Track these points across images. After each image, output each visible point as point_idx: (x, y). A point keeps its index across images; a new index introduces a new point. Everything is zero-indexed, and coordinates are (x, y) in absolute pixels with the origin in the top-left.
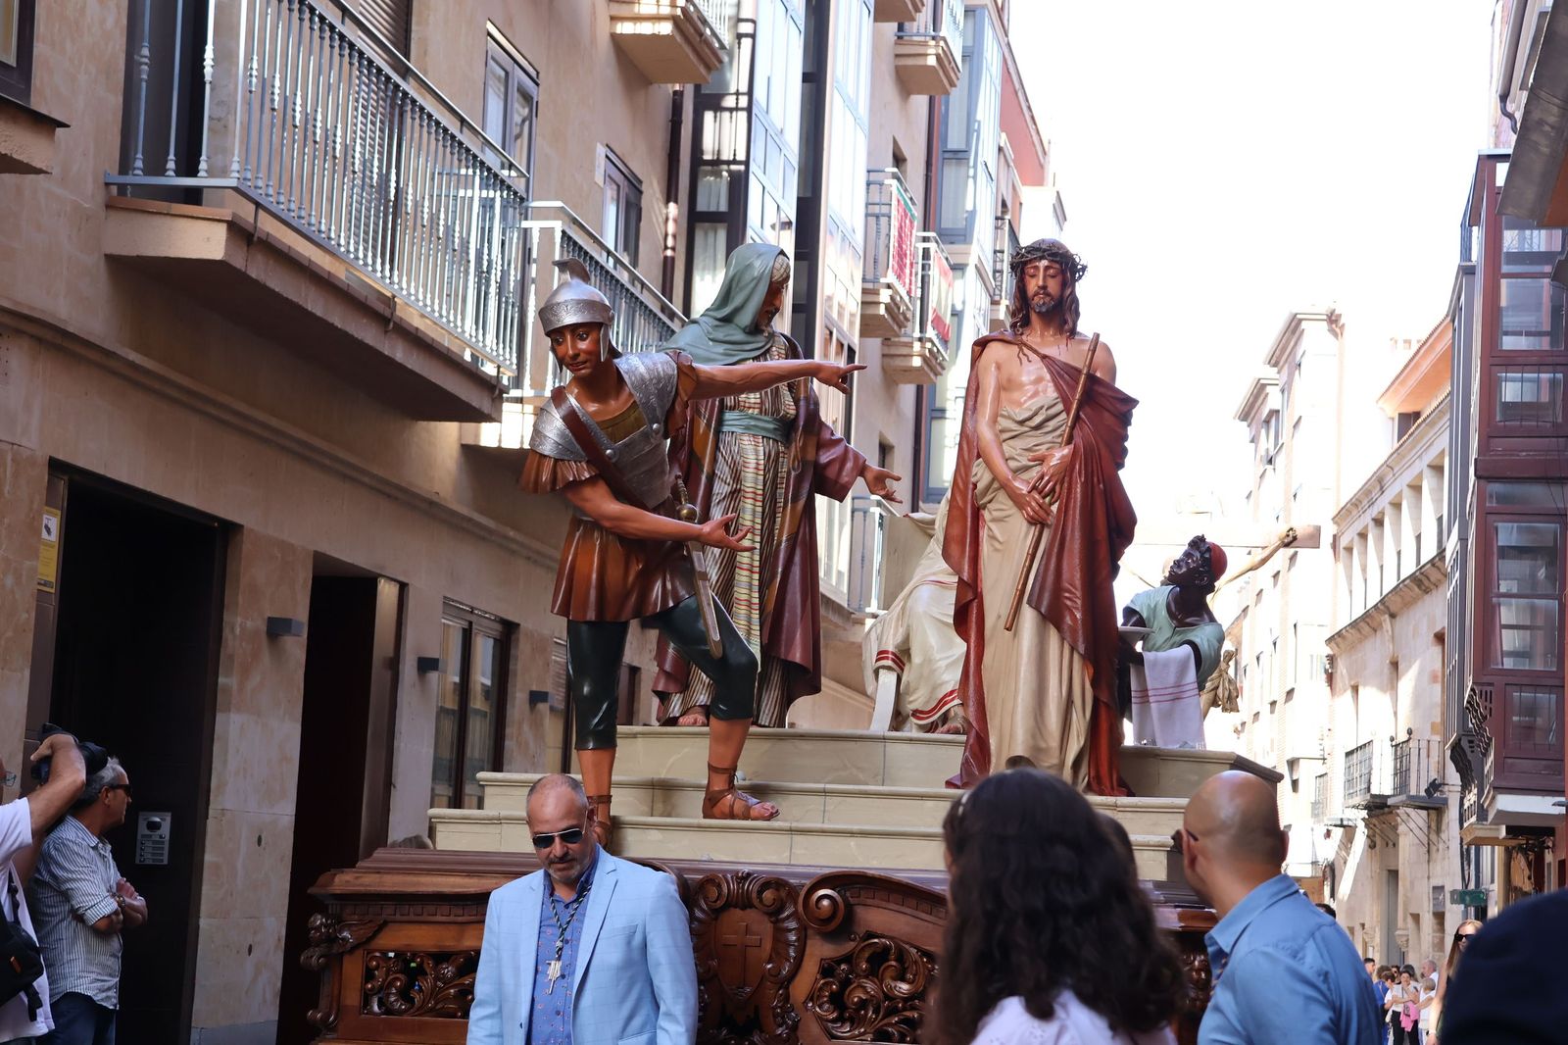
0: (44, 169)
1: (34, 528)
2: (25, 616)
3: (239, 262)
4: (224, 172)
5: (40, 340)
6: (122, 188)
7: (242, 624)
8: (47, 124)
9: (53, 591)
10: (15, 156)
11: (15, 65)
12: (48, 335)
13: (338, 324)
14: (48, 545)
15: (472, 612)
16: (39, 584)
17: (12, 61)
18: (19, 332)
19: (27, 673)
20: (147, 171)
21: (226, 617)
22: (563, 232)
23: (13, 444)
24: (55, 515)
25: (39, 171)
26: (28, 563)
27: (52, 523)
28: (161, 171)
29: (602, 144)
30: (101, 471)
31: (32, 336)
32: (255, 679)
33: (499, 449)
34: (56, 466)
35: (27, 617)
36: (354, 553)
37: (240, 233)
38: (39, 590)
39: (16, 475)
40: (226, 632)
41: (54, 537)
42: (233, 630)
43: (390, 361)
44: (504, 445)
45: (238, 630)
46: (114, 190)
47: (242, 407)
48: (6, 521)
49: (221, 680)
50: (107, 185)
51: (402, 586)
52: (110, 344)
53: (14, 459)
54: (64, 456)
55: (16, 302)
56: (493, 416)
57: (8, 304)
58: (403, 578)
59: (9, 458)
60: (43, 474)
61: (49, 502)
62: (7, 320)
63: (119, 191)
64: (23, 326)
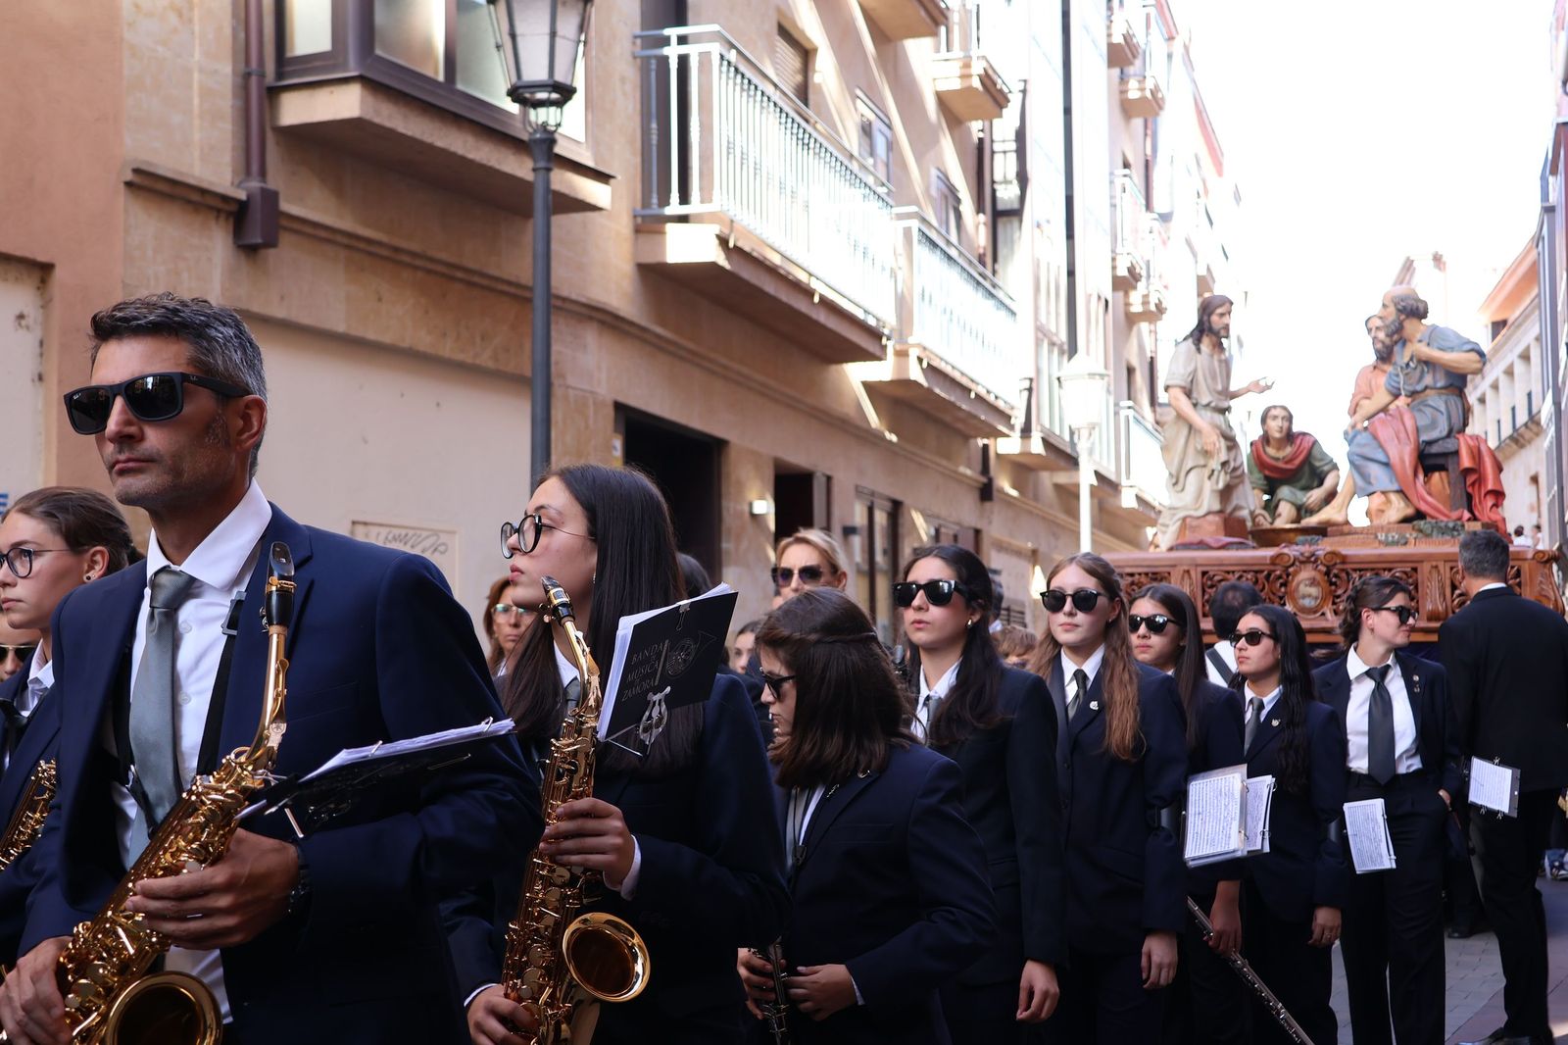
0: (602, 207)
1: (609, 447)
4: (711, 202)
5: (602, 323)
6: (643, 217)
7: (733, 507)
8: (604, 178)
10: (588, 200)
12: (608, 319)
14: (617, 458)
15: (872, 494)
18: (591, 318)
20: (659, 205)
21: (724, 503)
22: (919, 229)
23: (592, 392)
24: (619, 439)
25: (599, 210)
27: (618, 443)
28: (670, 204)
29: (934, 167)
30: (643, 408)
31: (599, 320)
32: (744, 544)
34: (620, 408)
36: (798, 457)
37: (723, 241)
39: (595, 413)
40: (725, 513)
41: (618, 453)
42: (729, 511)
43: (816, 323)
44: (882, 380)
45: (732, 511)
46: (639, 220)
47: (724, 361)
48: (593, 443)
49: (725, 545)
50: (635, 217)
51: (829, 479)
52: (643, 322)
53: (595, 403)
54: (622, 399)
55: (588, 298)
56: (883, 357)
57: (584, 300)
58: (829, 473)
59: (591, 402)
60: (610, 412)
61: (616, 430)
62: (583, 310)
63: (642, 220)
64: (594, 314)
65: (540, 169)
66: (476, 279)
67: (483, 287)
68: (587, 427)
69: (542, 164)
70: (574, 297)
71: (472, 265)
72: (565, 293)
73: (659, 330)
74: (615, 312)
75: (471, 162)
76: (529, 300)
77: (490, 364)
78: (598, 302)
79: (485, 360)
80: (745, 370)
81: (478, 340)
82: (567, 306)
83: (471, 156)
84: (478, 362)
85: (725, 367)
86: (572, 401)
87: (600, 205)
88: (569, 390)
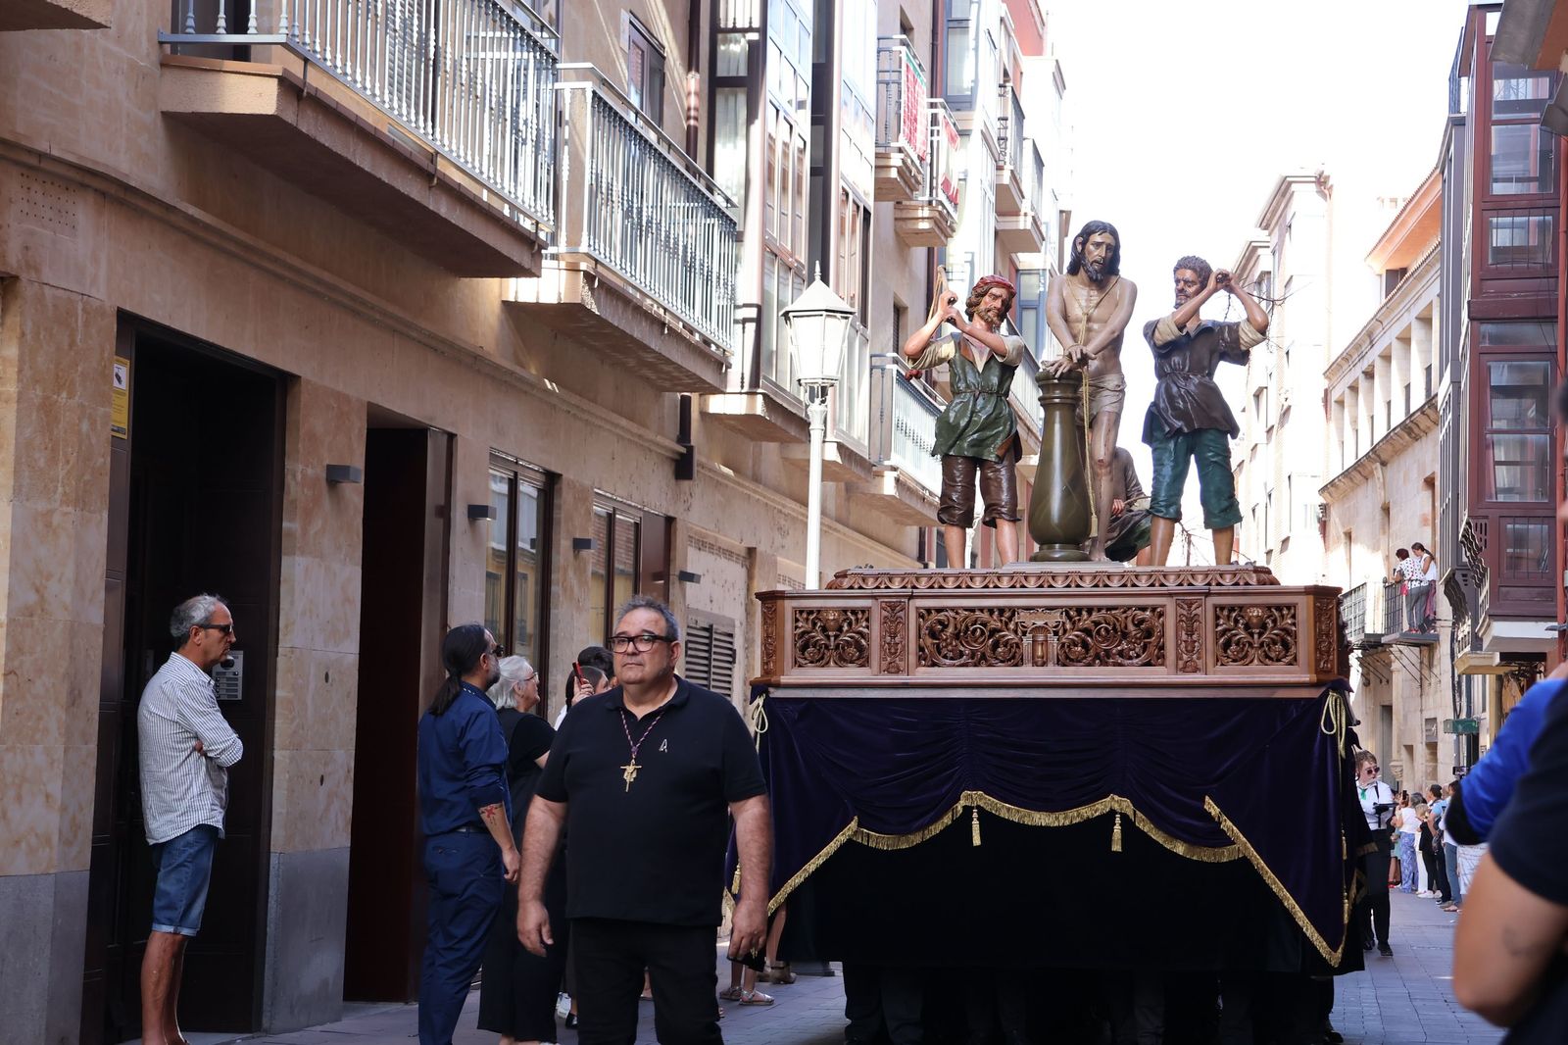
0: (103, 23)
1: (105, 376)
2: (101, 460)
3: (290, 117)
4: (273, 29)
5: (103, 194)
6: (174, 45)
7: (302, 472)
9: (125, 437)
10: (75, 10)
12: (113, 190)
13: (385, 178)
14: (120, 393)
15: (517, 463)
16: (113, 430)
18: (84, 186)
19: (105, 515)
20: (199, 30)
21: (289, 465)
22: (594, 93)
23: (83, 294)
24: (124, 364)
25: (98, 26)
26: (101, 410)
27: (123, 371)
28: (214, 30)
29: (626, 10)
30: (167, 323)
31: (96, 190)
32: (317, 525)
33: (537, 304)
34: (126, 320)
35: (103, 460)
36: (407, 405)
37: (290, 88)
38: (113, 436)
39: (86, 324)
40: (289, 479)
41: (124, 385)
42: (294, 476)
43: (435, 216)
44: (541, 301)
45: (299, 477)
46: (168, 48)
47: (295, 262)
48: (80, 369)
49: (285, 524)
50: (161, 43)
51: (451, 437)
52: (170, 199)
53: (83, 310)
54: (128, 308)
55: (81, 157)
56: (535, 271)
57: (71, 158)
58: (449, 429)
59: (80, 306)
60: (112, 324)
61: (120, 351)
62: (72, 174)
63: (171, 47)
64: (88, 180)
68: (72, 344)
70: (55, 153)
72: (42, 146)
73: (192, 211)
78: (96, 163)
80: (326, 276)
82: (44, 165)
85: (298, 271)
86: (50, 305)
87: (97, 19)
88: (47, 290)
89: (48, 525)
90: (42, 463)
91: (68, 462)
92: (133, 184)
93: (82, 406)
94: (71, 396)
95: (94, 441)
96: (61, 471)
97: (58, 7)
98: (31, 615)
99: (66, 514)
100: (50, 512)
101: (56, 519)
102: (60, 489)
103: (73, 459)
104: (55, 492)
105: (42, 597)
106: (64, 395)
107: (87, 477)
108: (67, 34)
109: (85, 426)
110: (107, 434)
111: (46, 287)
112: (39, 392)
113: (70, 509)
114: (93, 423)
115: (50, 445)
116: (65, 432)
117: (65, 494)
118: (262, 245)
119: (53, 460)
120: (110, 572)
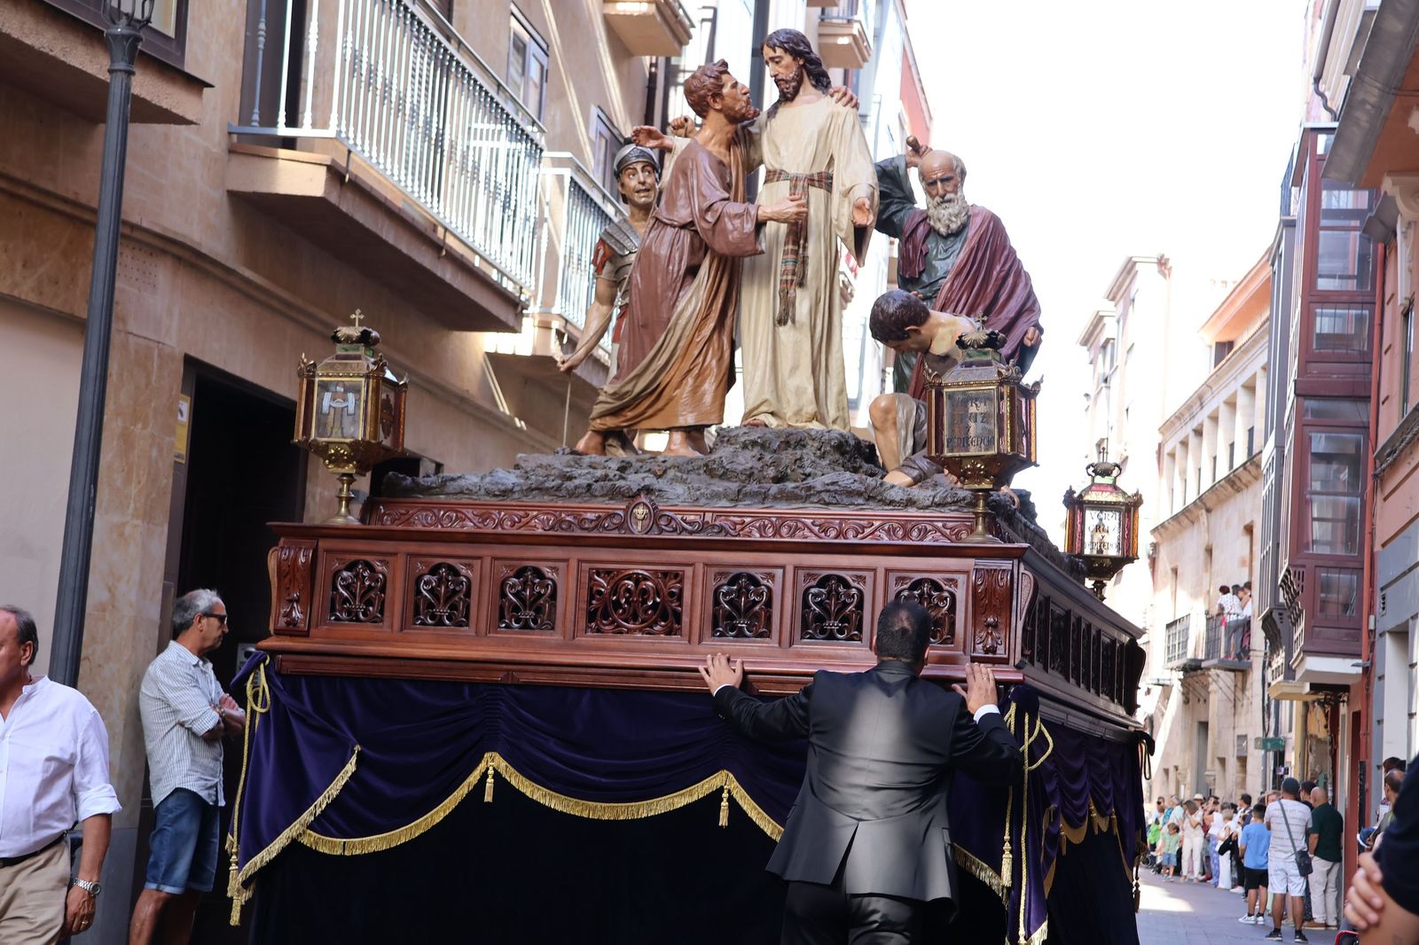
0: (195, 121)
1: (174, 411)
2: (165, 481)
3: (333, 199)
4: (325, 125)
5: (179, 259)
6: (239, 134)
7: (320, 493)
8: (196, 85)
9: (184, 462)
10: (173, 110)
11: (173, 37)
12: (187, 255)
13: (405, 250)
14: (181, 425)
16: (176, 456)
17: (171, 33)
18: (164, 252)
19: (166, 528)
20: (262, 124)
21: (309, 487)
22: (572, 178)
23: (159, 342)
24: (186, 401)
25: (189, 123)
26: (167, 439)
27: (185, 406)
28: (274, 124)
29: (595, 106)
30: (222, 366)
31: (174, 256)
33: (514, 355)
34: (190, 362)
35: (166, 481)
37: (336, 174)
38: (175, 462)
39: (160, 368)
40: (309, 500)
41: (184, 418)
42: (314, 498)
43: (441, 281)
44: (517, 353)
45: (318, 498)
46: (235, 137)
48: (153, 404)
50: (230, 133)
51: (439, 465)
52: (230, 264)
53: (159, 355)
54: (193, 354)
55: (165, 229)
56: (517, 328)
57: (157, 230)
58: (439, 460)
59: (156, 351)
60: (179, 367)
61: (184, 390)
62: (156, 242)
63: (238, 138)
64: (169, 247)
65: (120, 70)
66: (22, 191)
67: (30, 202)
68: (148, 384)
69: (122, 65)
70: (145, 224)
71: (18, 174)
72: (134, 219)
73: (248, 273)
74: (198, 248)
75: (30, 48)
76: (93, 225)
77: (32, 298)
78: (176, 233)
79: (26, 292)
81: (19, 266)
82: (136, 234)
83: (28, 41)
84: (16, 293)
86: (133, 351)
87: (189, 117)
88: (131, 338)
89: (121, 535)
90: (119, 483)
91: (139, 483)
92: (204, 250)
93: (153, 436)
94: (144, 427)
95: (160, 465)
96: (133, 490)
97: (160, 108)
98: (104, 610)
99: (136, 526)
100: (124, 524)
101: (128, 530)
102: (132, 506)
103: (144, 480)
104: (128, 507)
105: (113, 595)
106: (140, 426)
107: (154, 495)
108: (159, 128)
109: (154, 453)
110: (171, 460)
111: (131, 336)
112: (120, 423)
113: (139, 522)
114: (161, 450)
115: (126, 468)
116: (139, 457)
117: (135, 509)
118: (299, 302)
119: (128, 481)
120: (167, 576)
